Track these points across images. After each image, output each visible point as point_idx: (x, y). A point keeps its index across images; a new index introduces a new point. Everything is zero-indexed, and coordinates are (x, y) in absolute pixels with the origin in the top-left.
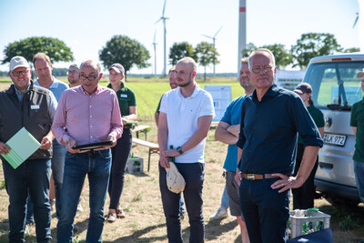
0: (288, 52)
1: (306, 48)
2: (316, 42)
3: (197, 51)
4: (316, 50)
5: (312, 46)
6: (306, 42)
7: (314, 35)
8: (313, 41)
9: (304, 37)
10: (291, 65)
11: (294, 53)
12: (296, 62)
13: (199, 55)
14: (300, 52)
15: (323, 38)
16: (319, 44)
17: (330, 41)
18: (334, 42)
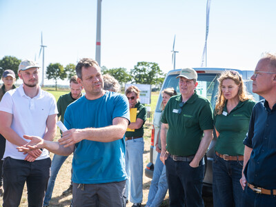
0: (128, 74)
1: (141, 71)
2: (146, 68)
3: (66, 70)
4: (147, 73)
5: (144, 70)
6: (140, 67)
7: (145, 63)
8: (145, 67)
9: (139, 64)
10: (130, 82)
11: (133, 75)
12: (133, 80)
13: (68, 73)
14: (136, 74)
15: (151, 65)
16: (149, 69)
17: (155, 67)
18: (158, 68)
